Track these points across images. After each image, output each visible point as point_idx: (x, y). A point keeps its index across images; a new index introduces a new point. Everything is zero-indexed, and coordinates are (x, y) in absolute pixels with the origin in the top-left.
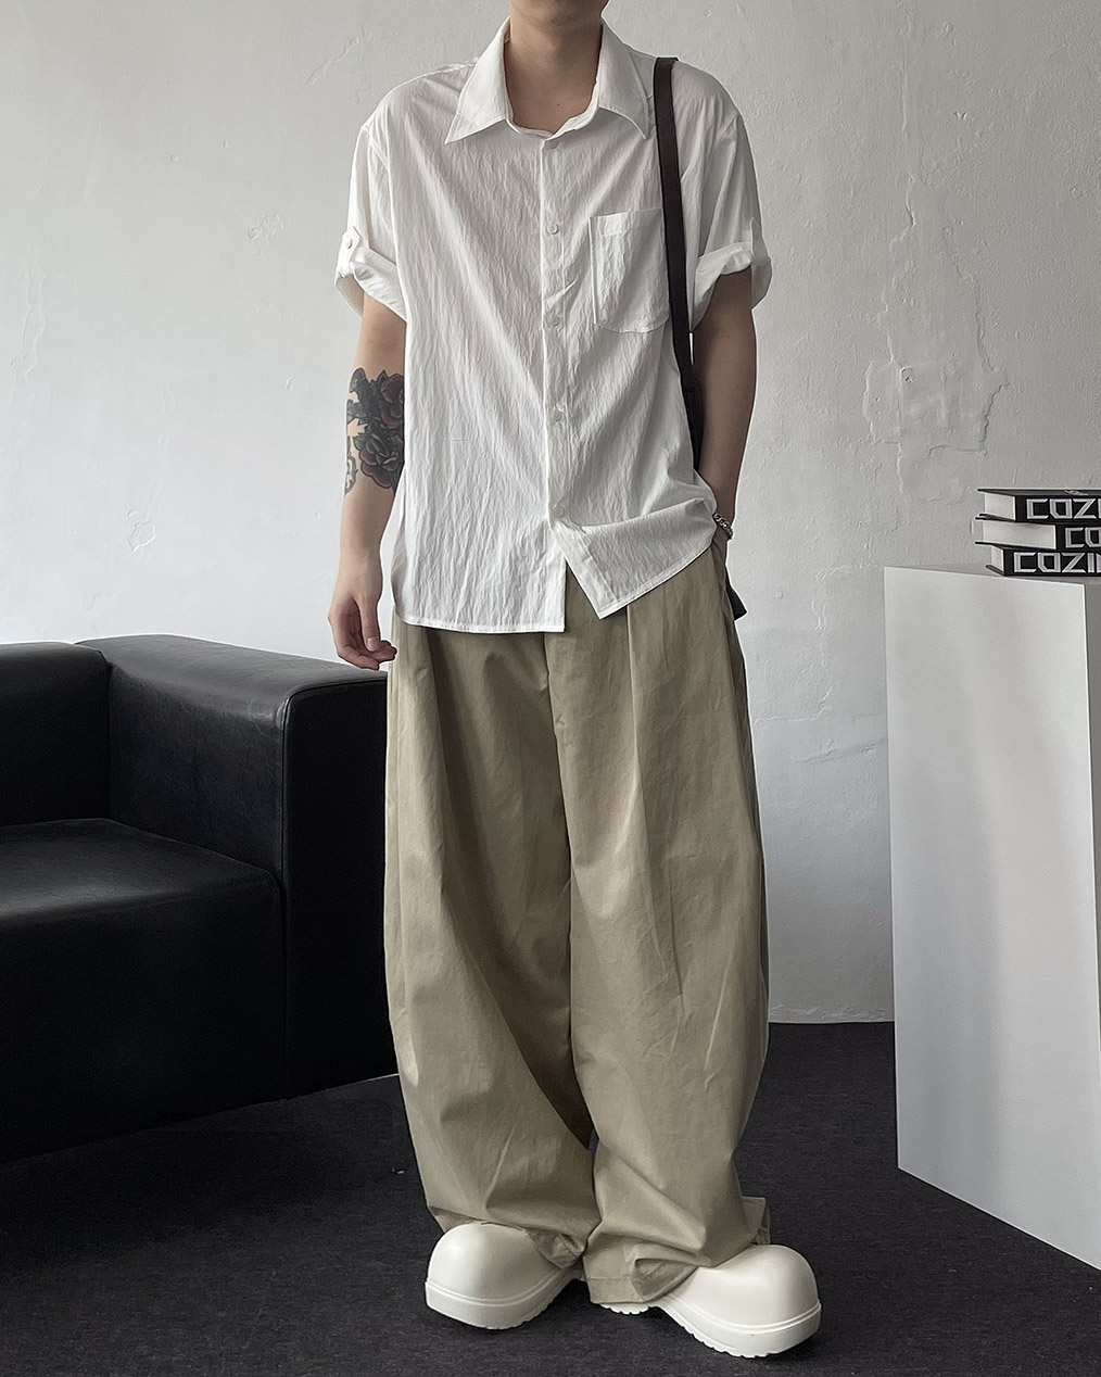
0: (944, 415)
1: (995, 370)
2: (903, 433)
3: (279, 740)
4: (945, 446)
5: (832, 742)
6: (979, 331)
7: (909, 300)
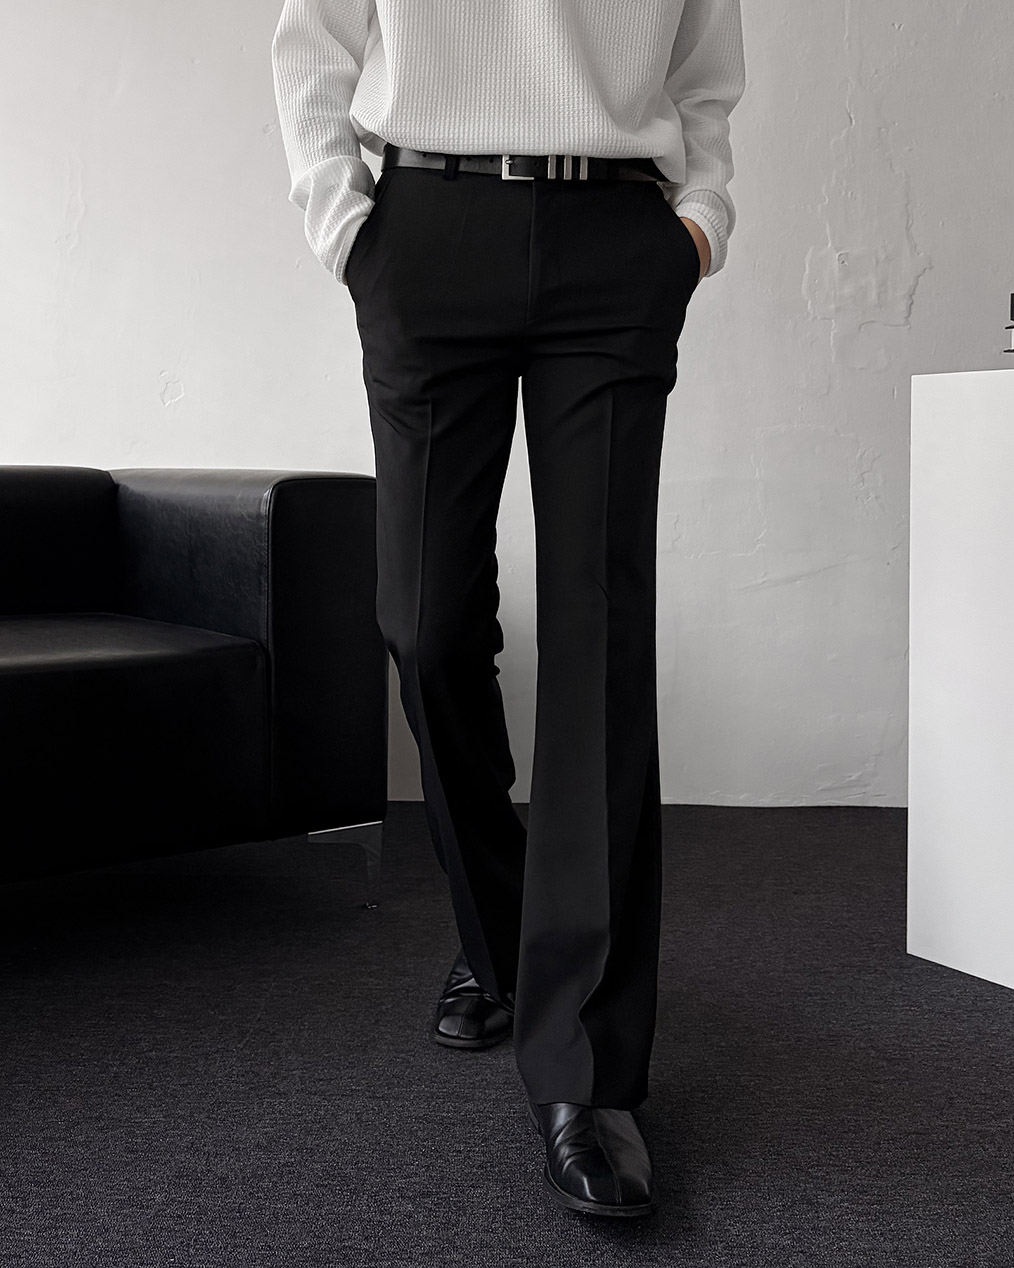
0: (873, 296)
1: (922, 254)
2: (838, 310)
3: (264, 524)
4: (873, 322)
5: (765, 574)
6: (908, 222)
7: (846, 194)
